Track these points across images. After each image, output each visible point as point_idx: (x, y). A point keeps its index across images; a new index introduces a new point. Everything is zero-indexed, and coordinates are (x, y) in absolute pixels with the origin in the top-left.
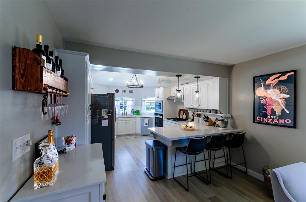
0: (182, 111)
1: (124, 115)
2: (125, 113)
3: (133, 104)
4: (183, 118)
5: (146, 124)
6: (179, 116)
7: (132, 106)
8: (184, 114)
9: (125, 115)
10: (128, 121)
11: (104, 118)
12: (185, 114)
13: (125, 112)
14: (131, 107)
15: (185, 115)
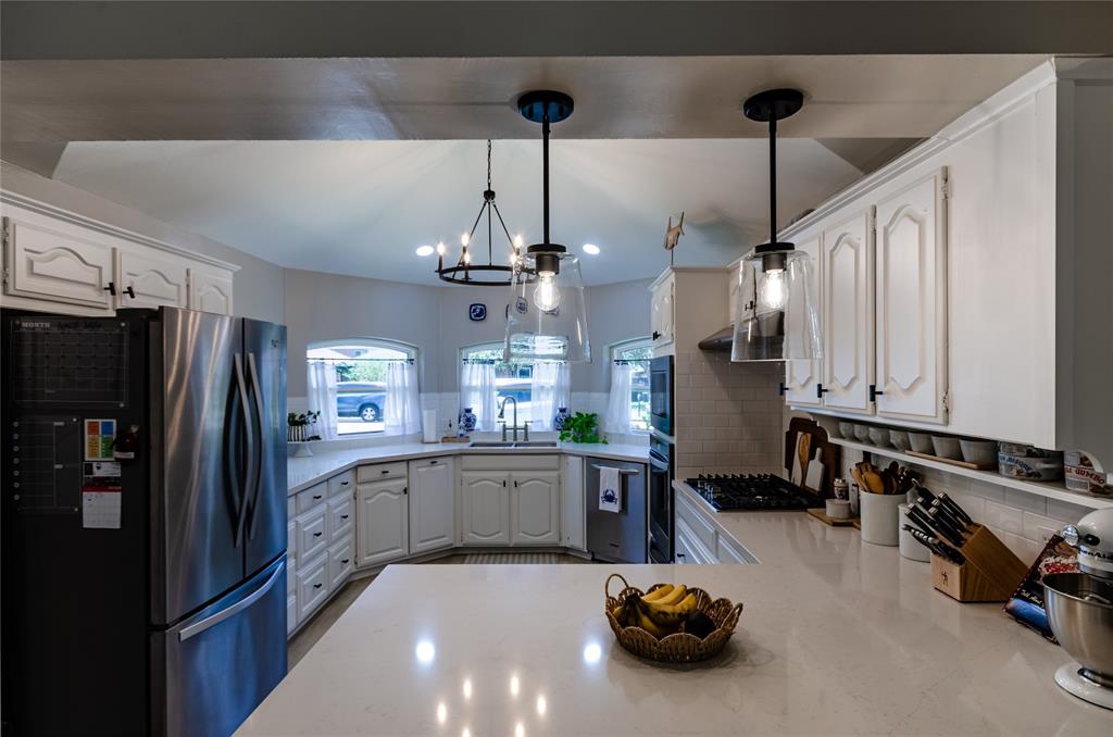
0: (805, 432)
1: (515, 438)
2: (515, 428)
3: (566, 382)
4: (808, 483)
5: (610, 498)
6: (789, 465)
7: (559, 389)
8: (812, 457)
9: (521, 440)
10: (516, 475)
11: (97, 473)
12: (819, 450)
13: (521, 424)
14: (551, 395)
15: (822, 460)
